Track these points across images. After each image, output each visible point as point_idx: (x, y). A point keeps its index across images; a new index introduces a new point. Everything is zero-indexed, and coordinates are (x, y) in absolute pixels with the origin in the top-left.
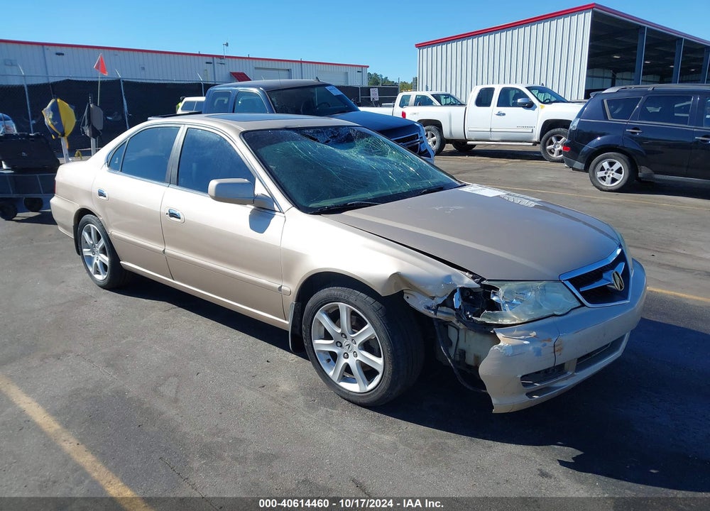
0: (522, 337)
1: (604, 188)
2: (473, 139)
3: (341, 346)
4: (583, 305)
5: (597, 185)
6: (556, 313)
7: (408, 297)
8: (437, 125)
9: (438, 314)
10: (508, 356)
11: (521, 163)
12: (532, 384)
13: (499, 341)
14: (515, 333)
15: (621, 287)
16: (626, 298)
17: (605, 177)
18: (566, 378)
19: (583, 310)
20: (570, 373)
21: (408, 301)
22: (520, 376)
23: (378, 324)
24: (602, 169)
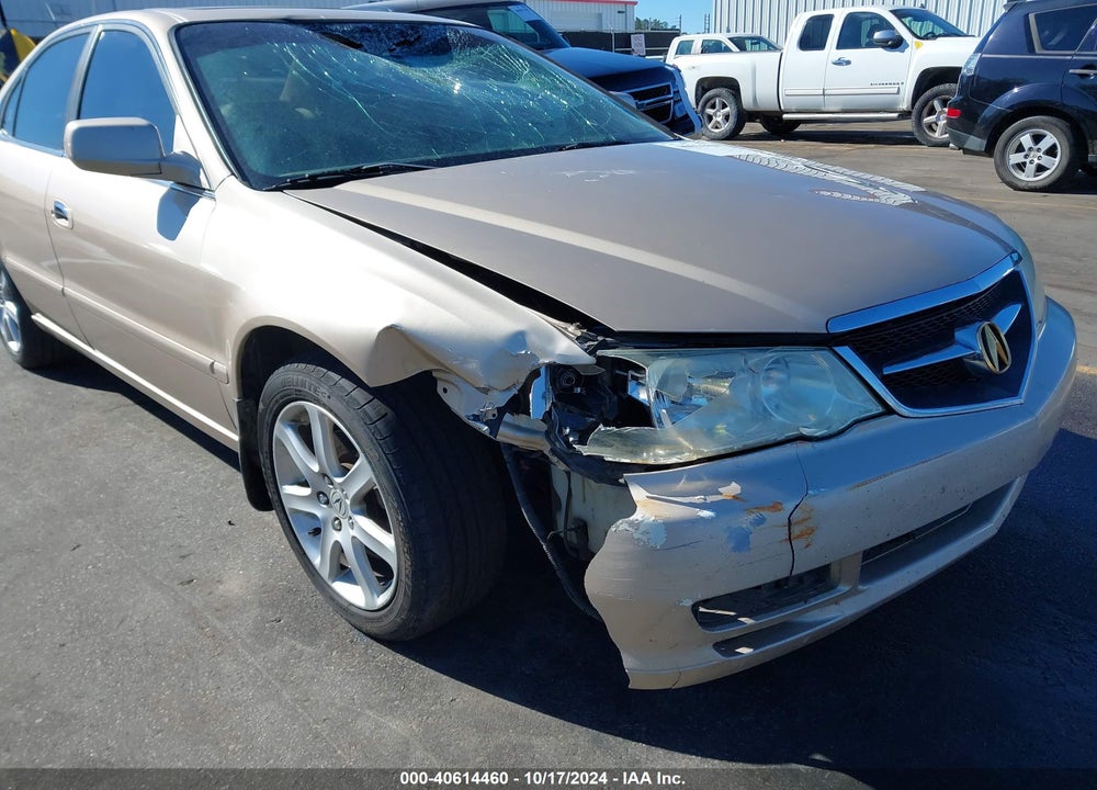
0: (698, 499)
1: (1021, 185)
2: (793, 108)
3: (327, 503)
4: (889, 411)
5: (1009, 179)
6: (806, 431)
7: (445, 390)
8: (731, 85)
9: (502, 429)
10: (654, 549)
11: (875, 150)
12: (733, 620)
13: (632, 508)
14: (682, 485)
15: (1002, 364)
16: (1014, 393)
17: (1024, 164)
18: (836, 601)
19: (889, 423)
20: (844, 588)
21: (445, 397)
22: (689, 603)
23: (374, 454)
24: (1020, 149)
